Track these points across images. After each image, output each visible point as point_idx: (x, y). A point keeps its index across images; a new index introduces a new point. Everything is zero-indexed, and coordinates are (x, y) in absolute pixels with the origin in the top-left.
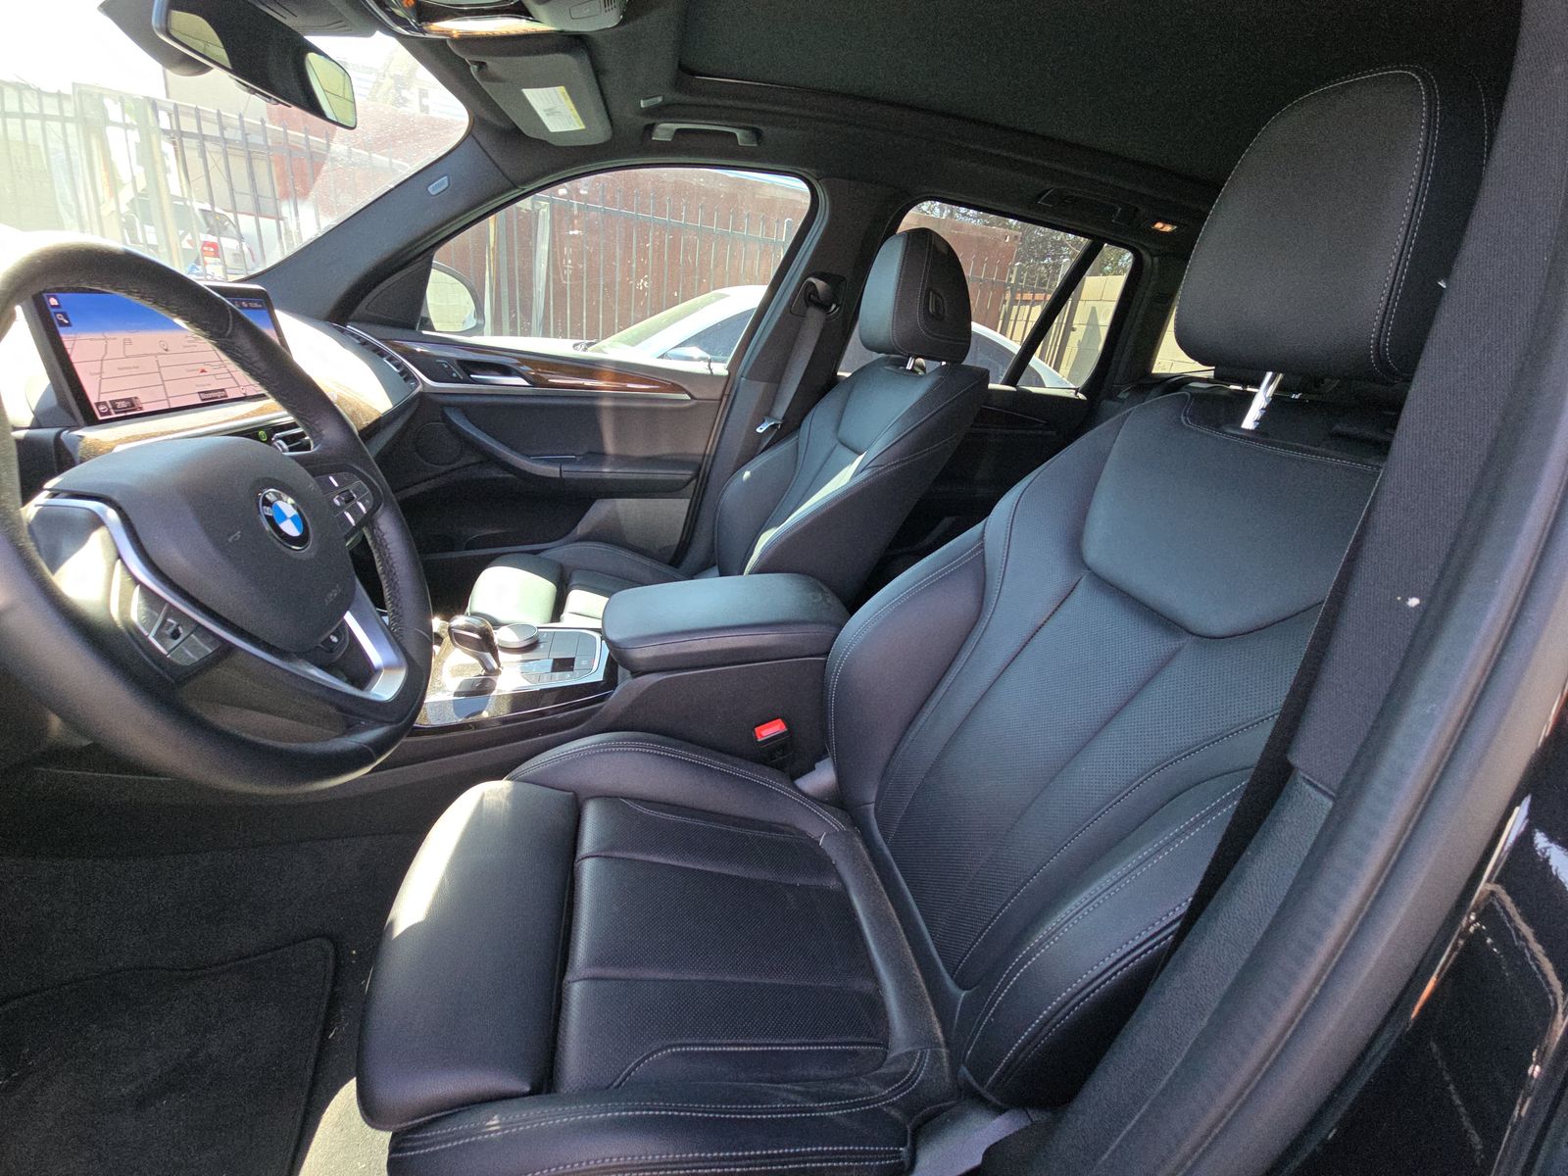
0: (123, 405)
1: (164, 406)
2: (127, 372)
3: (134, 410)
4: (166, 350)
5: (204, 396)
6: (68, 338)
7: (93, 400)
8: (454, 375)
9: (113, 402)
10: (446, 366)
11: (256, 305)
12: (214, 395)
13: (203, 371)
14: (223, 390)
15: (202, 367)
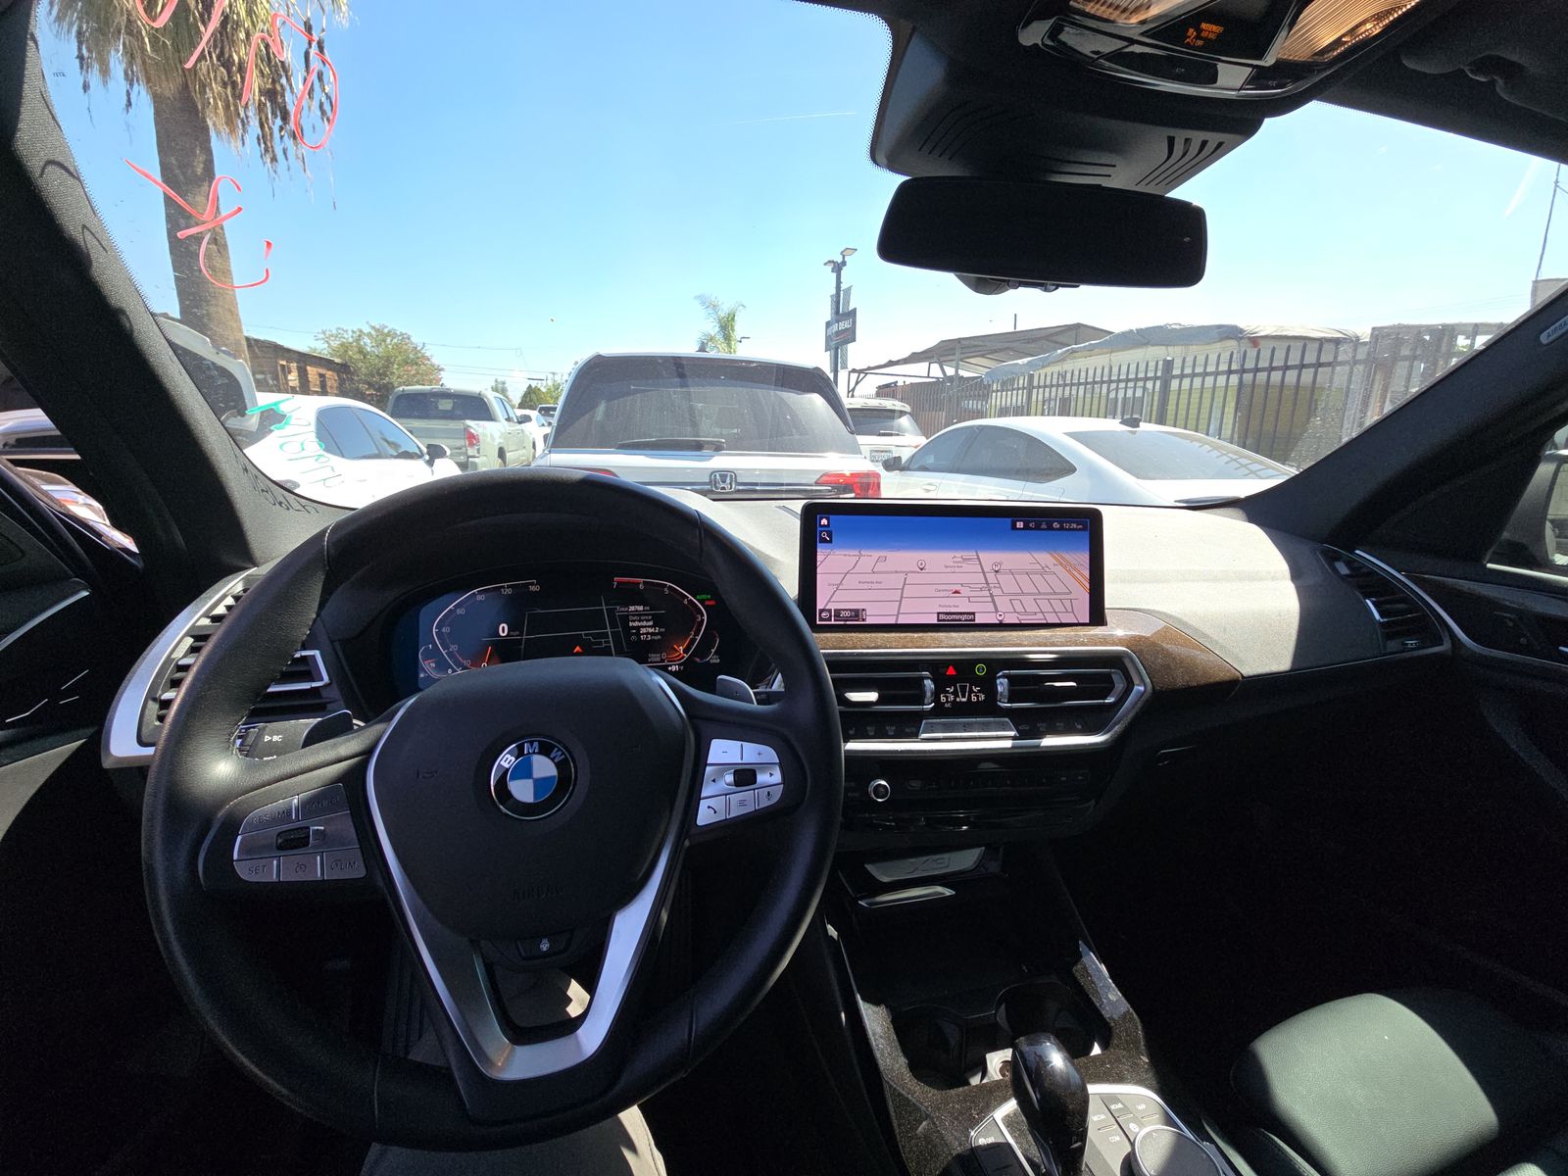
0: (848, 614)
1: (891, 621)
2: (865, 586)
3: (857, 621)
4: (922, 569)
5: (942, 617)
6: (822, 553)
7: (820, 606)
8: (1523, 640)
9: (838, 612)
10: (1511, 624)
11: (1074, 526)
12: (957, 617)
13: (956, 592)
14: (973, 614)
15: (958, 588)
